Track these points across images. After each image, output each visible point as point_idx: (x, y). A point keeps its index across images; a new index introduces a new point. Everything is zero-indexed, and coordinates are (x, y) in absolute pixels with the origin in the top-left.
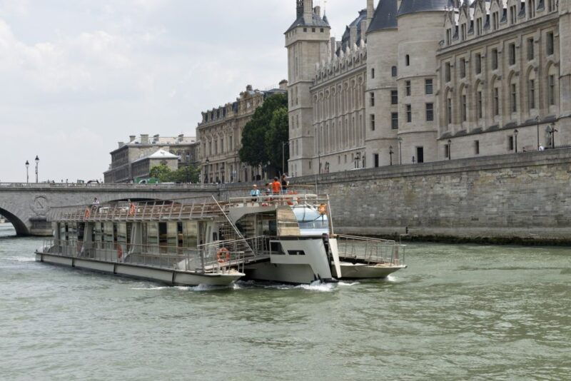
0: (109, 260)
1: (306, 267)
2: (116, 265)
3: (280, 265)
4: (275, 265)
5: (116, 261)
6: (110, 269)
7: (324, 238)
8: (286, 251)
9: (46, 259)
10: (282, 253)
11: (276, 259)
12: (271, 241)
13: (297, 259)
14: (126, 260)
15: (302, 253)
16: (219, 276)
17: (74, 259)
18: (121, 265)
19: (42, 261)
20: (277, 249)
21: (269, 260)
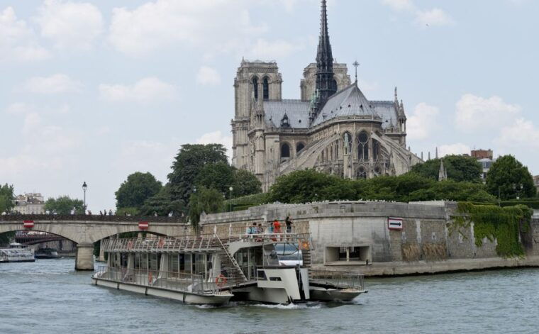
0: (143, 284)
1: (282, 290)
2: (147, 288)
3: (266, 289)
4: (262, 289)
5: (147, 285)
6: (143, 291)
7: (296, 267)
8: (268, 277)
9: (99, 283)
10: (266, 279)
11: (261, 284)
12: (258, 270)
13: (276, 284)
14: (154, 285)
15: (279, 279)
16: (214, 296)
17: (118, 283)
18: (151, 288)
19: (96, 285)
20: (262, 275)
21: (256, 284)
